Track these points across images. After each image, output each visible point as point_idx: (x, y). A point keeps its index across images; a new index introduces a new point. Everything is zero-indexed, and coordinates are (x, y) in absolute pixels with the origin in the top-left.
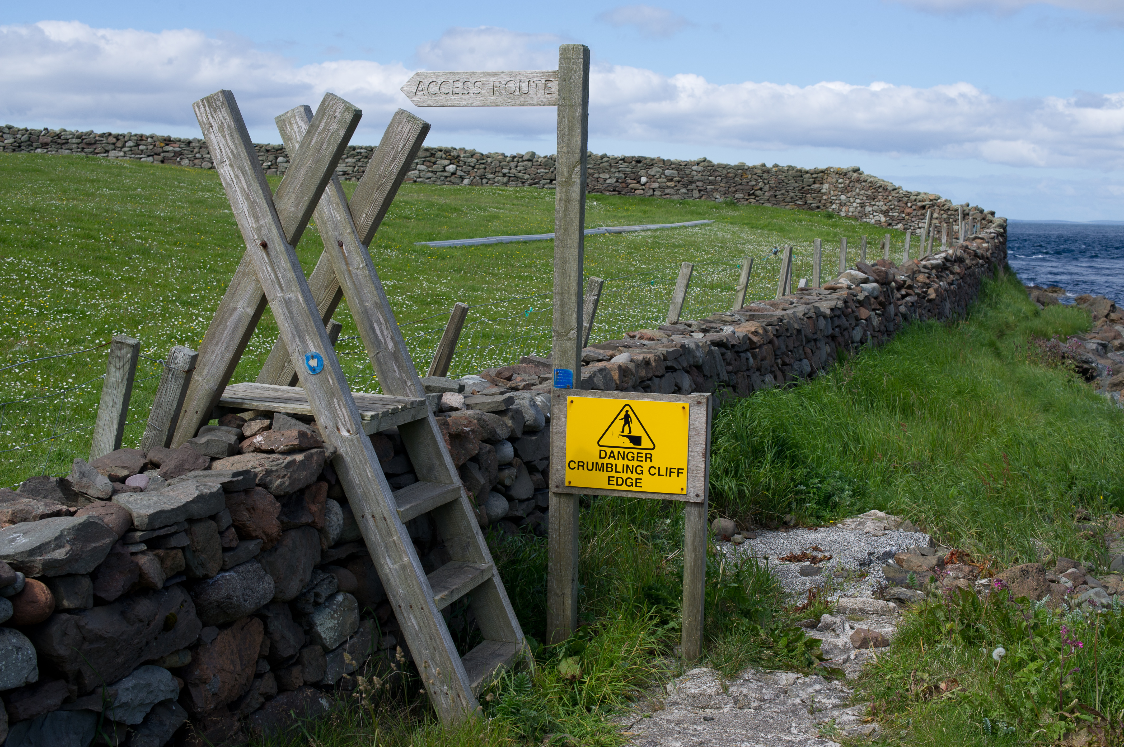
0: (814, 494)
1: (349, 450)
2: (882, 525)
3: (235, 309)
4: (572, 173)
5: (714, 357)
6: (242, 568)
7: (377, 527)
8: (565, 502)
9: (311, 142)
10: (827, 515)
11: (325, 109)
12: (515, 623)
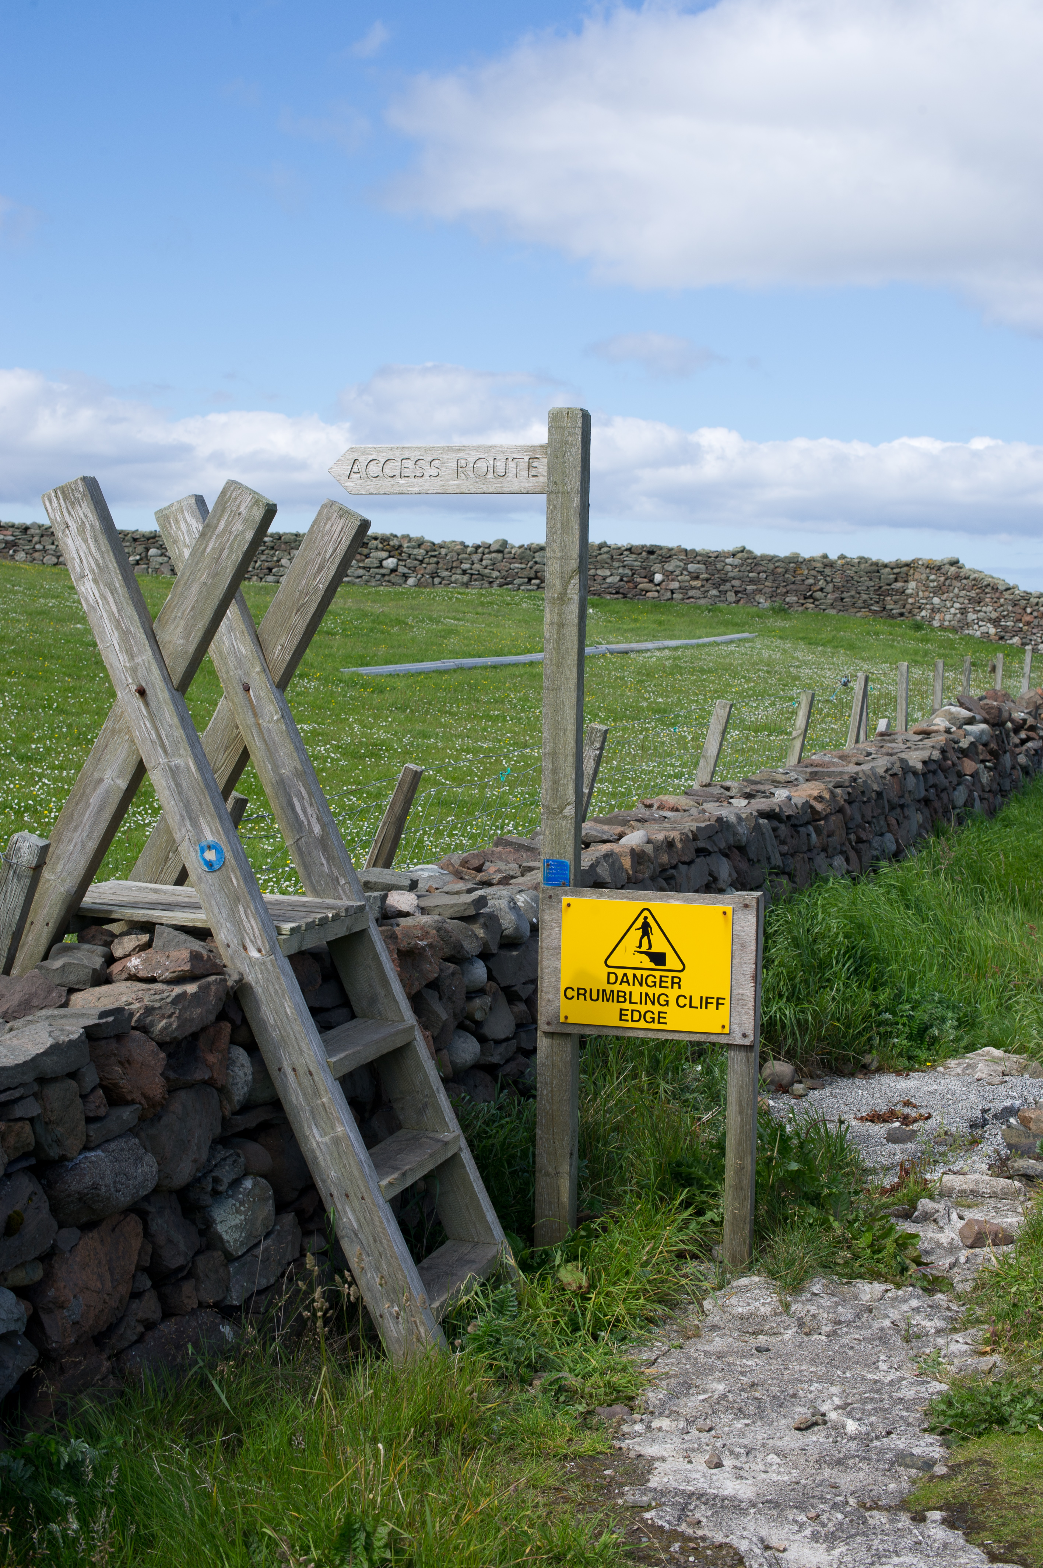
0: (904, 1025)
1: (260, 976)
2: (1000, 1069)
3: (101, 780)
4: (567, 586)
5: (763, 834)
6: (112, 1146)
7: (300, 1084)
8: (559, 1045)
9: (206, 548)
10: (923, 1054)
11: (226, 503)
12: (491, 1215)
